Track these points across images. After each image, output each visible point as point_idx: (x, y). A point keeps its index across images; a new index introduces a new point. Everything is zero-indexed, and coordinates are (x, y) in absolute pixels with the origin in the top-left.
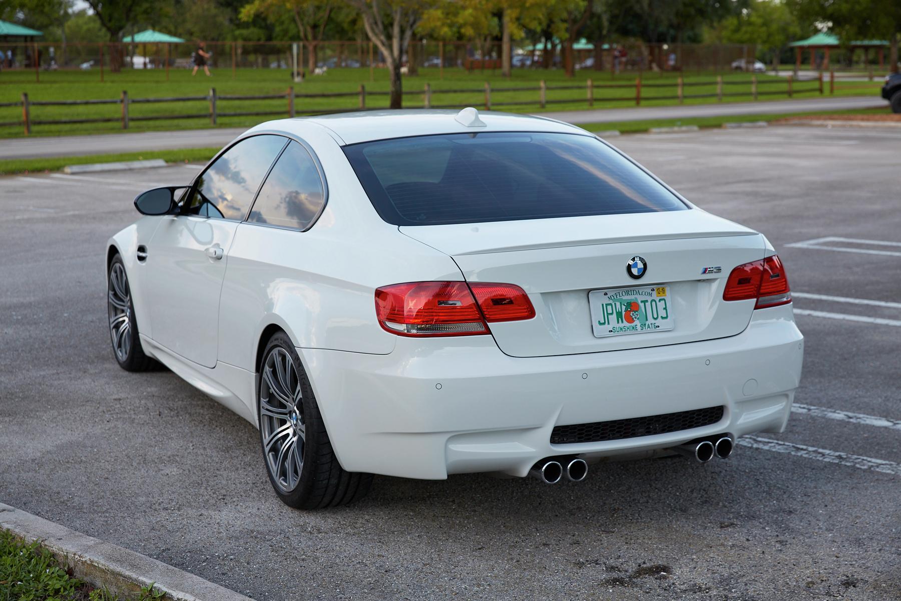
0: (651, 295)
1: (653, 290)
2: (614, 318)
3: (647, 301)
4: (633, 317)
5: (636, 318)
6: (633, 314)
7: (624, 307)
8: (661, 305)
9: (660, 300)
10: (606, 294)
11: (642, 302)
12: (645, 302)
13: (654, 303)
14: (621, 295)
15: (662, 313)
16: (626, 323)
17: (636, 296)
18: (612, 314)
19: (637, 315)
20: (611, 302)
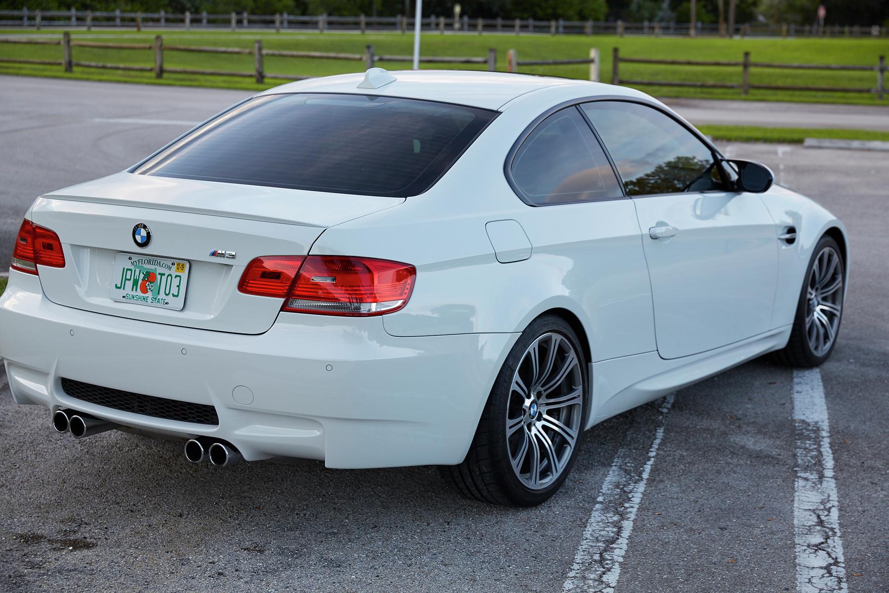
0: (170, 268)
1: (173, 264)
2: (129, 284)
3: (164, 274)
4: (148, 288)
5: (150, 289)
6: (148, 284)
7: (142, 276)
8: (176, 281)
9: (176, 276)
10: (130, 258)
11: (159, 274)
12: (162, 275)
13: (169, 277)
14: (143, 262)
15: (174, 290)
16: (139, 293)
17: (156, 267)
18: (129, 280)
19: (152, 286)
20: (132, 268)
